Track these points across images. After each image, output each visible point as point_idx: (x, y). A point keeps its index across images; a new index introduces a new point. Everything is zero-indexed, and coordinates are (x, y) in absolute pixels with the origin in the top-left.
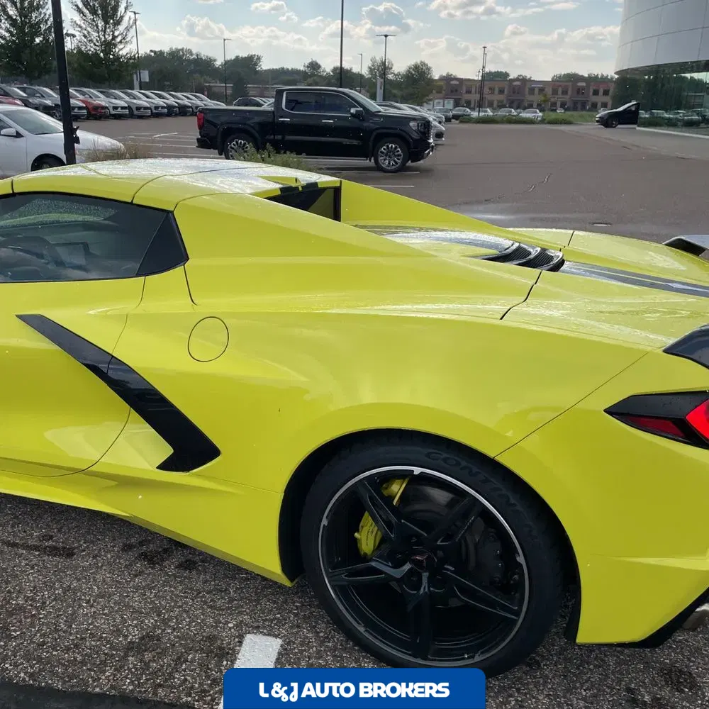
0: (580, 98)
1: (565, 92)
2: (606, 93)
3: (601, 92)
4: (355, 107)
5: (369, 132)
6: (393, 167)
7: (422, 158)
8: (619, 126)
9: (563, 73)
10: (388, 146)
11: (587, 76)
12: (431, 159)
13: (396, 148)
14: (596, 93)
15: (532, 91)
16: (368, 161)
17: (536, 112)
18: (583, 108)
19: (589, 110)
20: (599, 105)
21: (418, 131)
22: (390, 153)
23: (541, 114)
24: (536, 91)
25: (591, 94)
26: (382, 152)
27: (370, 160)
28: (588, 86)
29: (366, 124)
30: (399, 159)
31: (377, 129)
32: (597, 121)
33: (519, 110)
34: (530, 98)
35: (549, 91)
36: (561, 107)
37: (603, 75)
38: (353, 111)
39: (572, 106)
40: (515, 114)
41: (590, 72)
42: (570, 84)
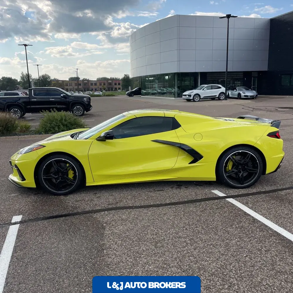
0: (110, 86)
1: (105, 84)
2: (119, 84)
3: (117, 84)
4: (62, 94)
5: (69, 102)
6: (80, 114)
7: (89, 110)
8: (134, 96)
9: (100, 77)
10: (77, 107)
11: (110, 78)
12: (92, 111)
13: (80, 107)
14: (116, 84)
15: (92, 84)
16: (70, 113)
17: (100, 92)
18: (112, 90)
19: (114, 90)
20: (118, 89)
21: (87, 101)
22: (78, 110)
23: (101, 93)
24: (94, 84)
25: (114, 85)
26: (75, 109)
27: (70, 112)
28: (112, 82)
29: (67, 100)
30: (81, 111)
31: (72, 101)
32: (126, 95)
33: (93, 92)
34: (92, 87)
35: (98, 84)
36: (104, 90)
37: (116, 78)
38: (62, 95)
39: (108, 89)
40: (92, 93)
41: (111, 77)
42: (106, 81)
